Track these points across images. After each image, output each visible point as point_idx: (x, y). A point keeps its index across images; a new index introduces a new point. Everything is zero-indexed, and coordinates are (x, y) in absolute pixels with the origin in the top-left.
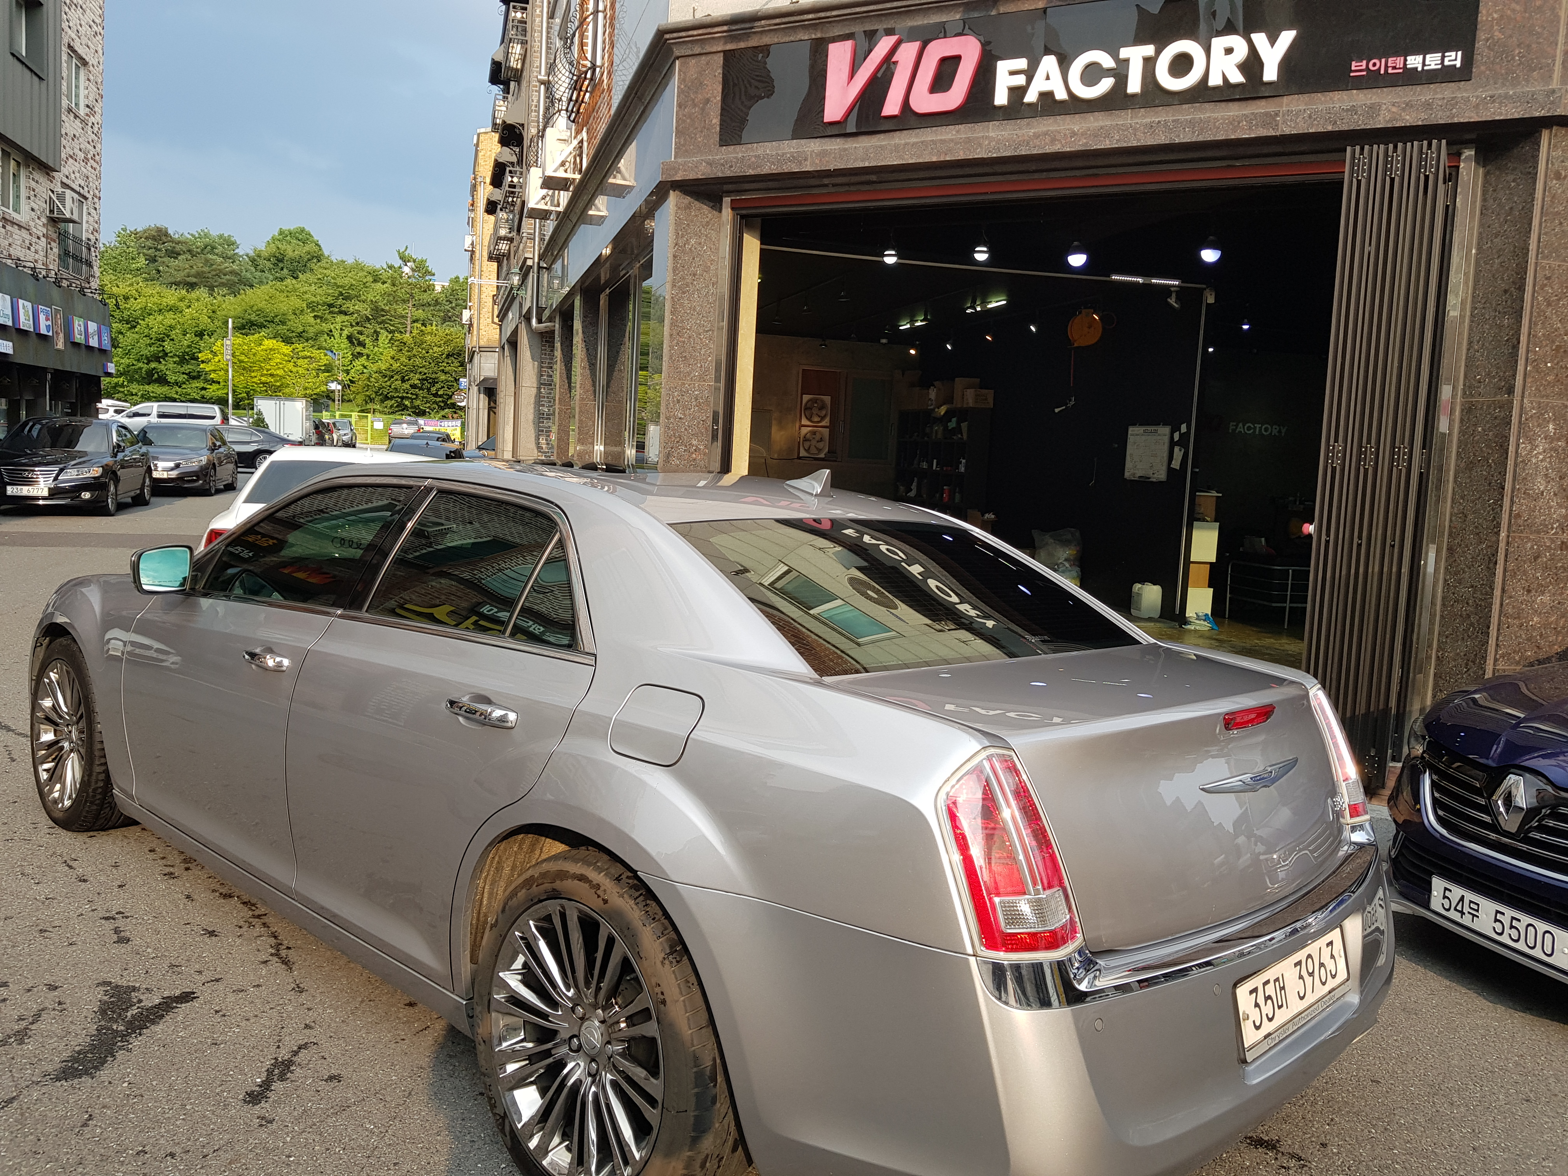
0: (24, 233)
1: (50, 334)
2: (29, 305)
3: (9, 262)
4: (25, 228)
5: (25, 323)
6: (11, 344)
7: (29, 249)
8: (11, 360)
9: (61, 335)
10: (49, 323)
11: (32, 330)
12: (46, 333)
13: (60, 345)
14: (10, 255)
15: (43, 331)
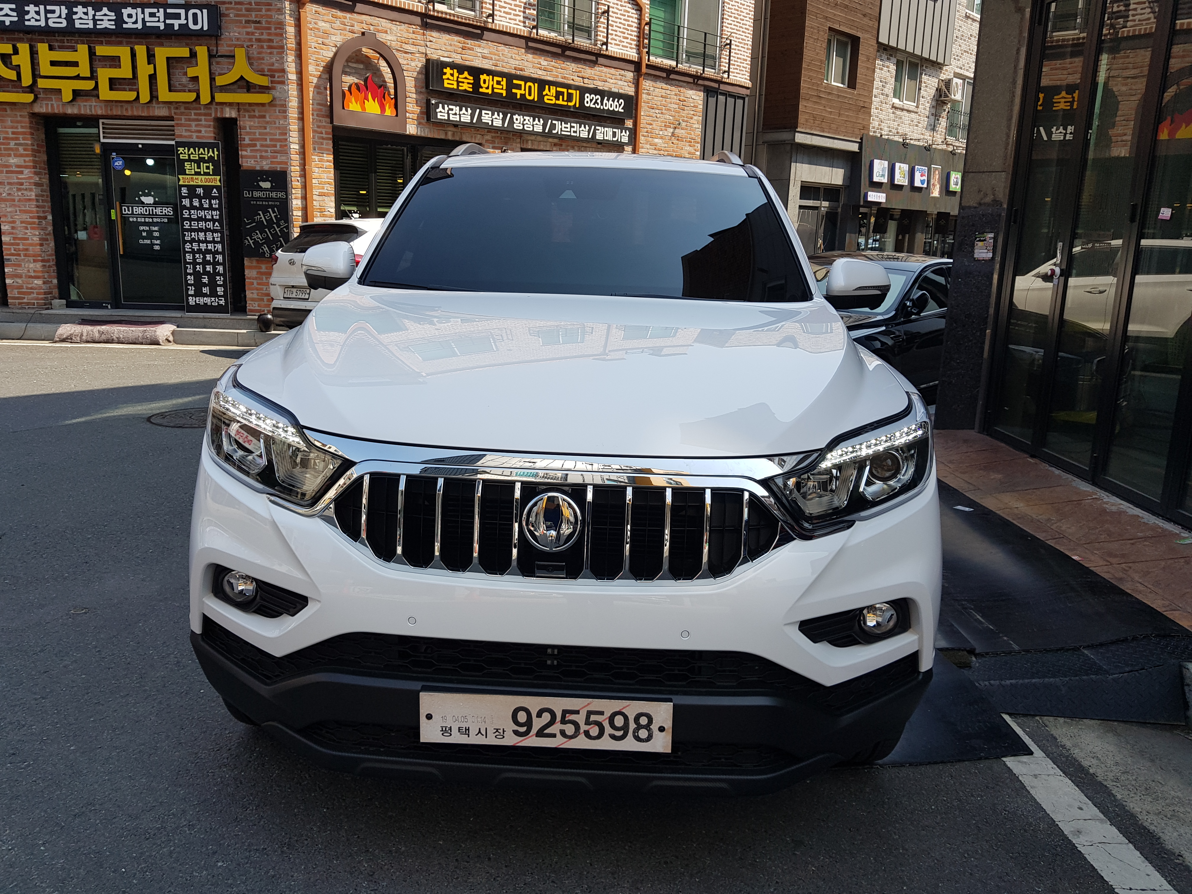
0: (913, 115)
1: (925, 186)
2: (905, 167)
3: (896, 138)
4: (913, 112)
5: (901, 179)
6: (884, 195)
7: (917, 126)
8: (883, 206)
9: (938, 186)
10: (925, 178)
11: (906, 184)
12: (920, 185)
13: (936, 193)
14: (897, 133)
15: (917, 184)
